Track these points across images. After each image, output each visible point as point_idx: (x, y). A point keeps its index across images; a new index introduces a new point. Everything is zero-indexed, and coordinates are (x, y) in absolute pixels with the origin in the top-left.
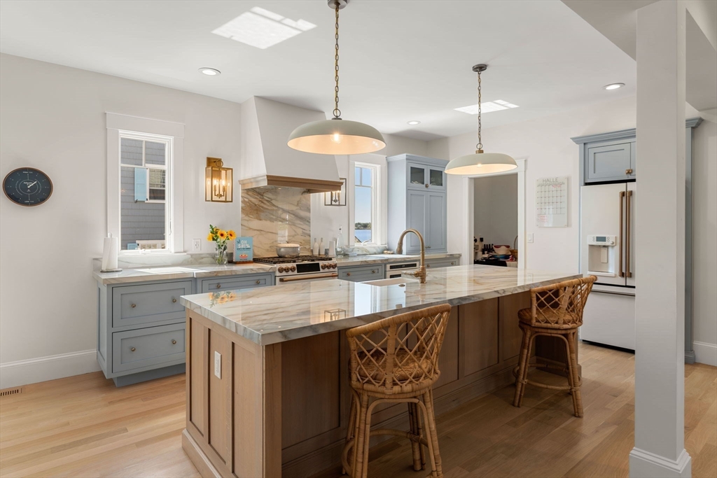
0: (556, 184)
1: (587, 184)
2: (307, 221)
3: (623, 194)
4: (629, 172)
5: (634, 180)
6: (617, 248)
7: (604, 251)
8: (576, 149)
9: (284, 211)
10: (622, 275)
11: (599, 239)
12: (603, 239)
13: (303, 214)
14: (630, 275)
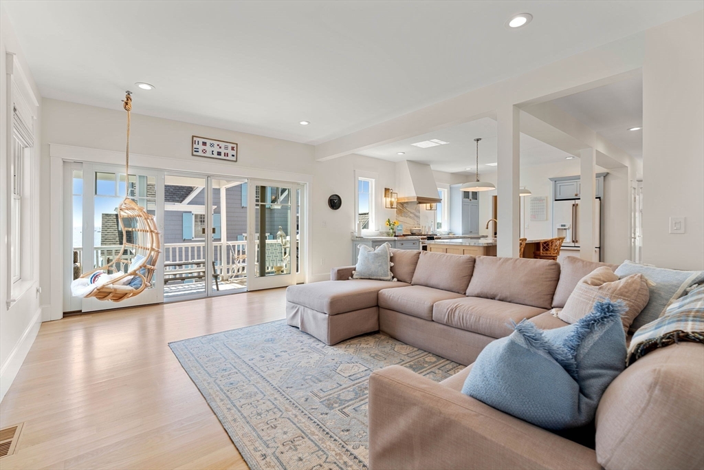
0: (540, 200)
1: (556, 200)
2: (418, 217)
3: (574, 205)
4: (576, 195)
5: (579, 199)
6: (571, 229)
7: (565, 231)
8: (552, 183)
9: (411, 213)
10: (573, 242)
11: (562, 226)
12: (564, 226)
13: (417, 214)
14: (577, 242)
